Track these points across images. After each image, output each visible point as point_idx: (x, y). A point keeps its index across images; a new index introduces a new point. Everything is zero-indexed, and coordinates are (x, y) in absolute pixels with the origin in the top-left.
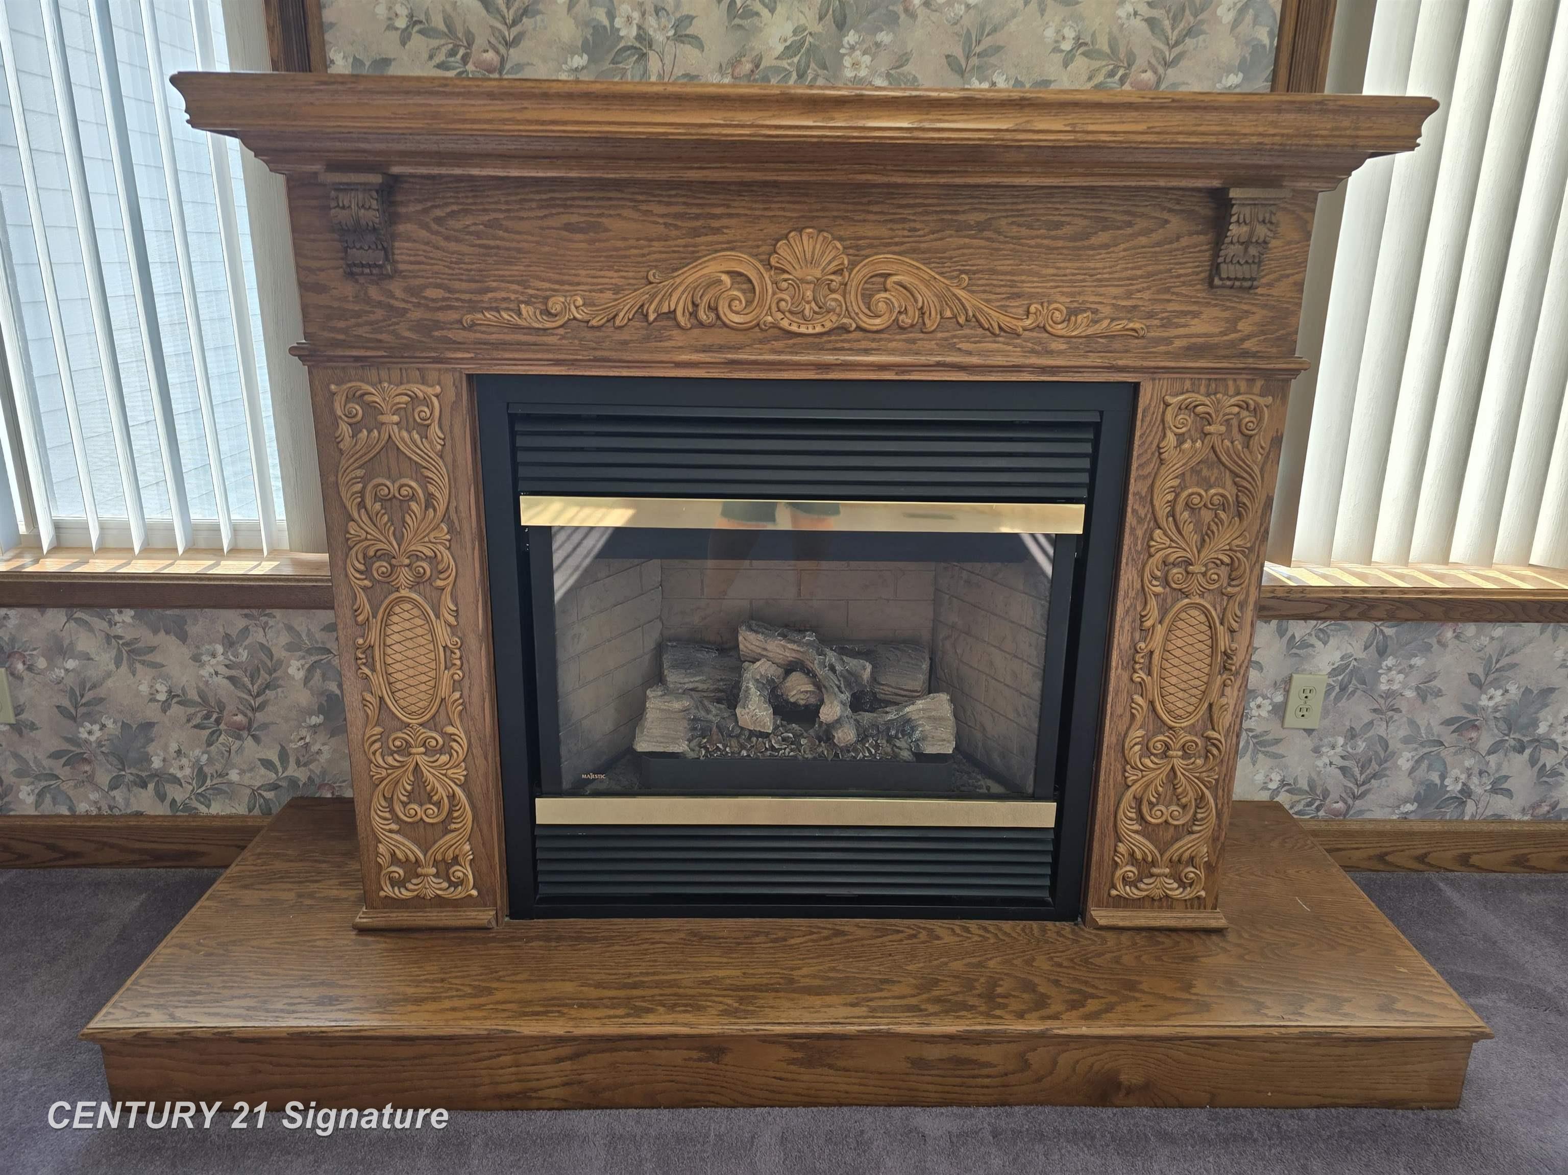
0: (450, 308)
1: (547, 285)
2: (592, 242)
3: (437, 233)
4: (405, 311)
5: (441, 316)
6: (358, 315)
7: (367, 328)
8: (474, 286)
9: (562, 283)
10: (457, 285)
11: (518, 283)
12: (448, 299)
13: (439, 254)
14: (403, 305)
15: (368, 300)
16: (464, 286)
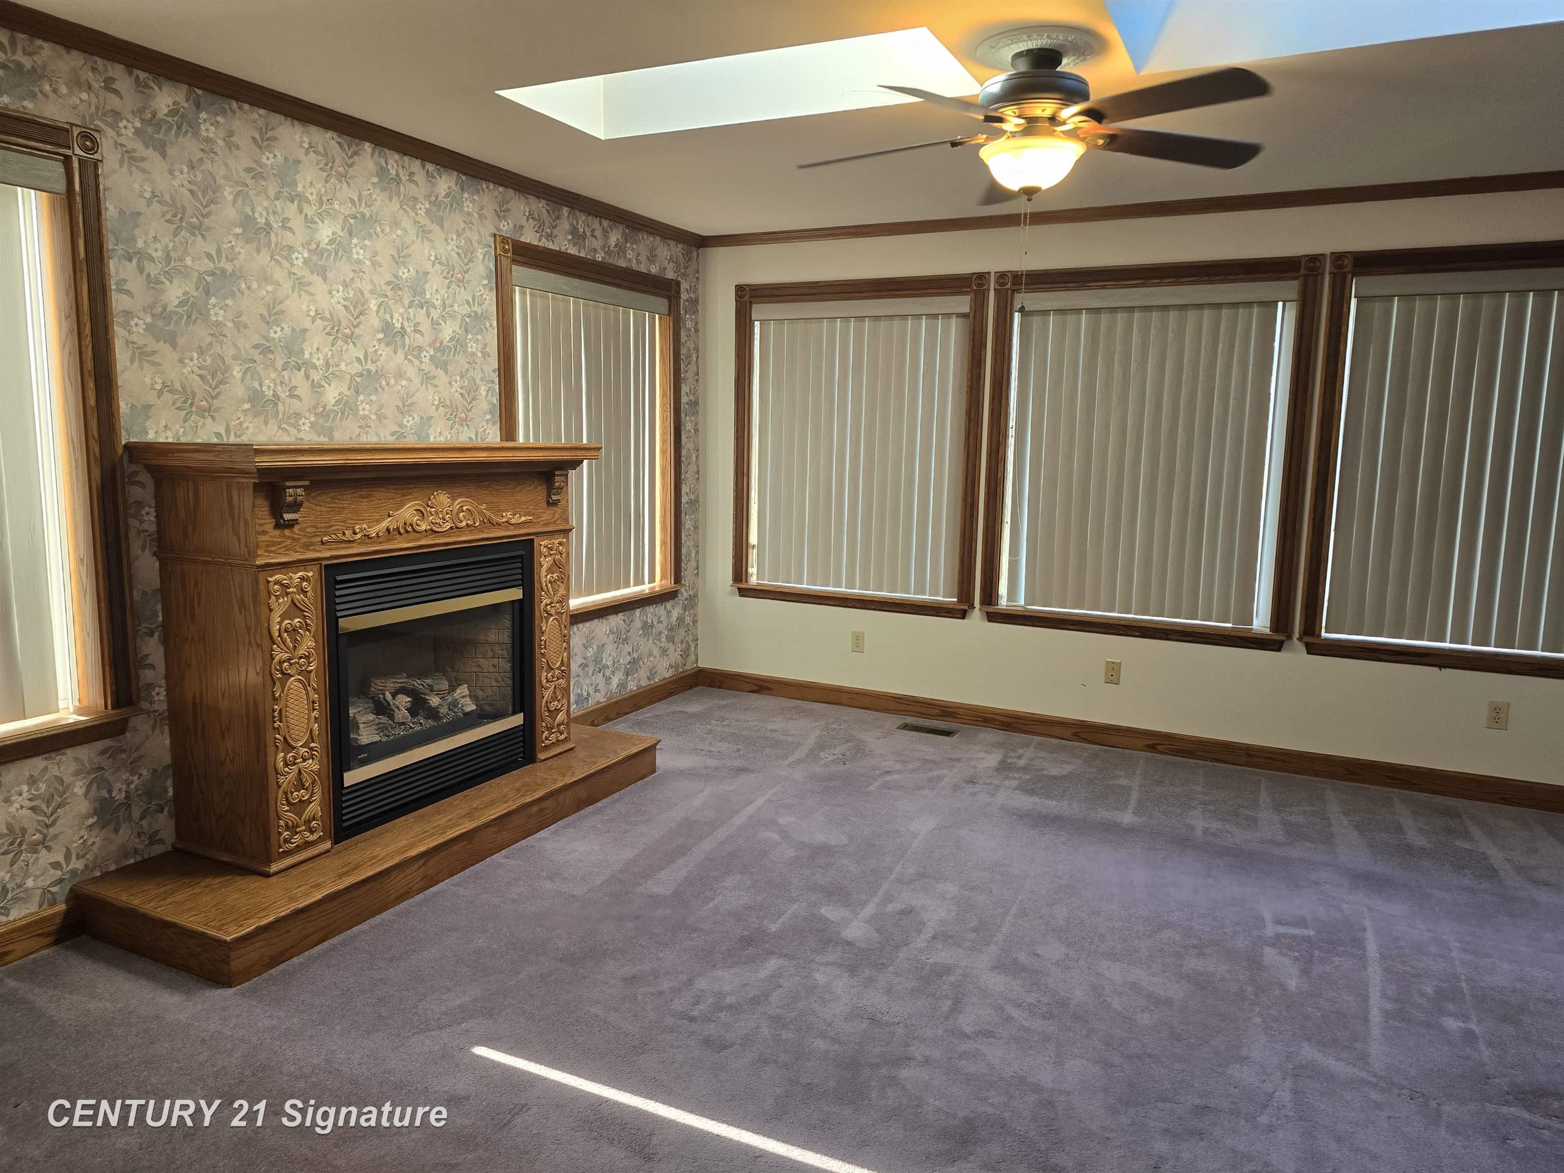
0: (316, 535)
1: (353, 522)
2: (369, 502)
3: (312, 503)
4: (299, 539)
5: (313, 540)
6: (279, 543)
7: (284, 549)
8: (326, 525)
9: (359, 520)
10: (320, 525)
11: (343, 522)
12: (316, 532)
13: (314, 512)
14: (298, 537)
15: (284, 536)
16: (323, 525)
